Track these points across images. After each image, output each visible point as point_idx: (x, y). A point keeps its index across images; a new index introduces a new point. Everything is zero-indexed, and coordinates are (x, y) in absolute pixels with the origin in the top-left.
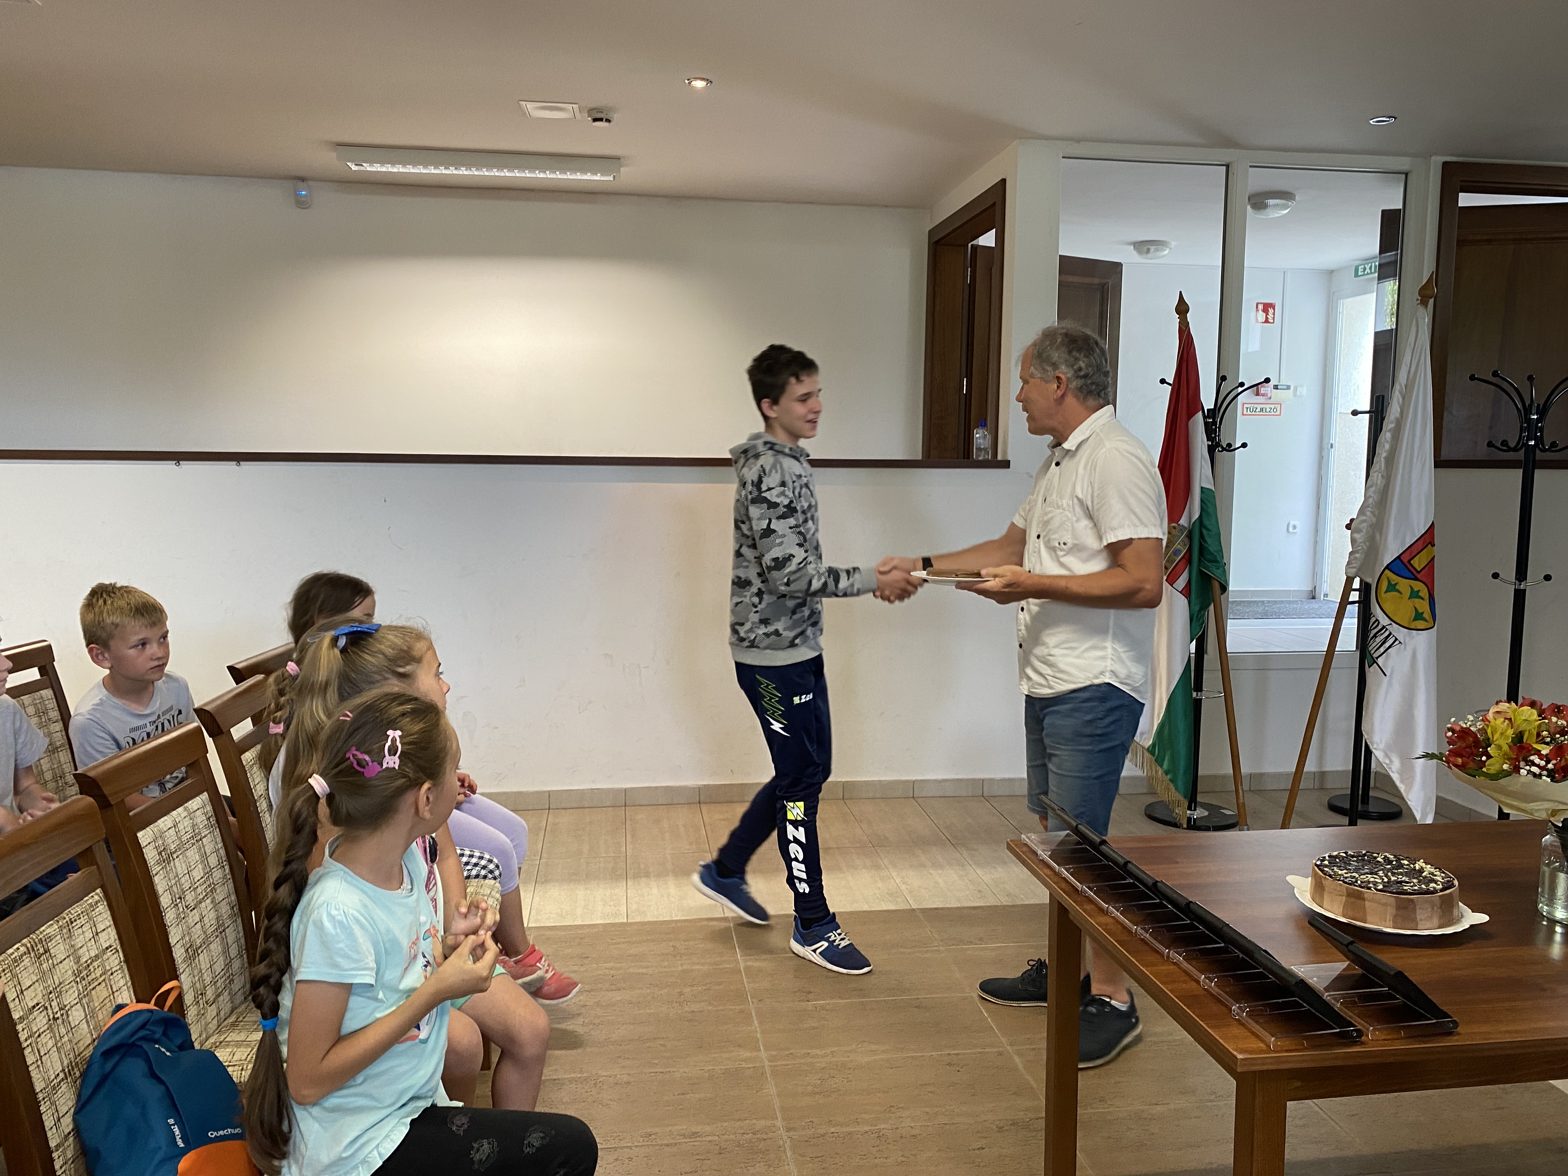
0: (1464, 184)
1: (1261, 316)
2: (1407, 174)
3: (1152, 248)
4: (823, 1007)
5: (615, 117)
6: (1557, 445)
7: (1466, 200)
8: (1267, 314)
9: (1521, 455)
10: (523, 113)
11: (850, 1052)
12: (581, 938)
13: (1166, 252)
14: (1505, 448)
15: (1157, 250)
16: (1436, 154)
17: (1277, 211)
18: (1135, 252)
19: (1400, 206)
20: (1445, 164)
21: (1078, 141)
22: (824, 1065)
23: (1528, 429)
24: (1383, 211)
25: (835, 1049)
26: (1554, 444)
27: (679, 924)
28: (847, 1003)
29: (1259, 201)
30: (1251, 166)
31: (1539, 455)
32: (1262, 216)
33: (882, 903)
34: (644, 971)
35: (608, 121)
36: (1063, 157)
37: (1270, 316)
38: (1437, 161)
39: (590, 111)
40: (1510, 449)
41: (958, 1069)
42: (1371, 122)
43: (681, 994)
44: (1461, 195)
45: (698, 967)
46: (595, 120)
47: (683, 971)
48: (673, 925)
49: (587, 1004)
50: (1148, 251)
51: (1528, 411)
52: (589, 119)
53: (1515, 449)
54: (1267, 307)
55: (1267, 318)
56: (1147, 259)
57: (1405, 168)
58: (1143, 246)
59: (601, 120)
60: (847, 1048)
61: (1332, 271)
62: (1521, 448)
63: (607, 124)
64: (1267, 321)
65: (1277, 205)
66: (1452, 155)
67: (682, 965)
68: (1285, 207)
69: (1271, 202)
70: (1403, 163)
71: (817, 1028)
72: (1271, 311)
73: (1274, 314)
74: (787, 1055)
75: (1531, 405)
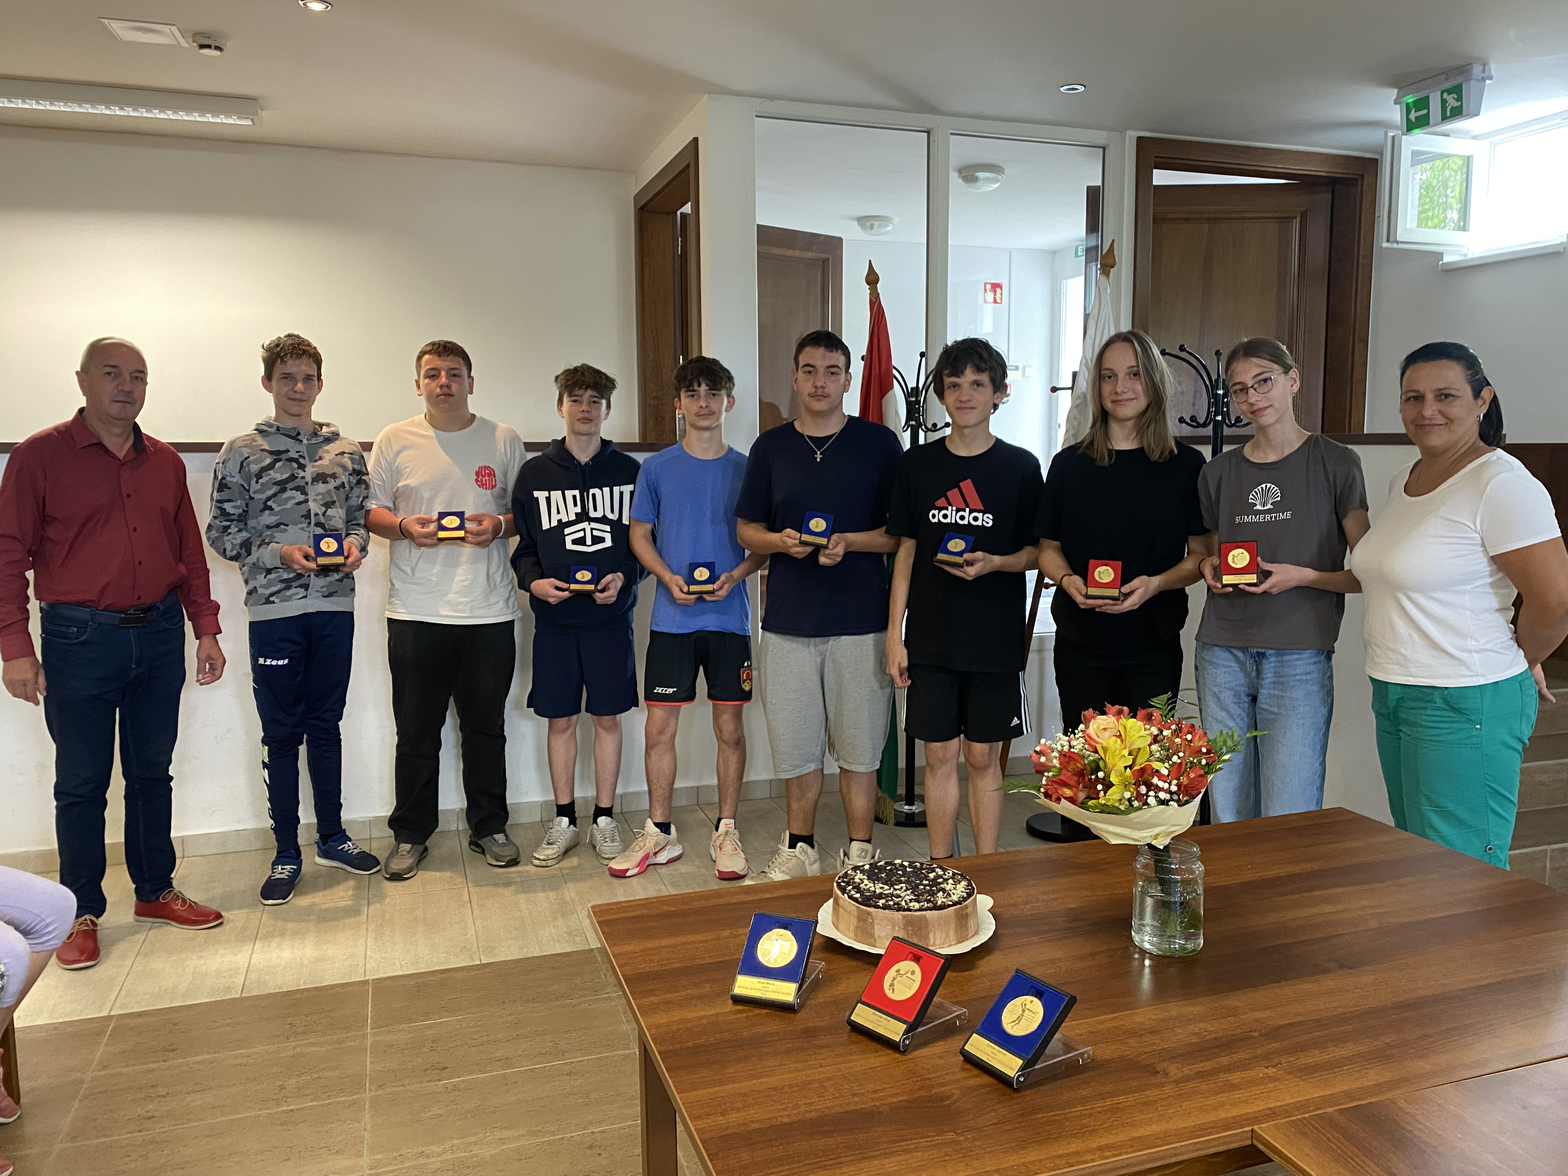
0: (1158, 160)
1: (990, 296)
2: (1104, 149)
3: (876, 224)
4: (455, 1087)
5: (229, 45)
6: (1241, 421)
7: (1161, 177)
8: (995, 294)
9: (1209, 431)
10: (111, 35)
11: (475, 1143)
12: (175, 1024)
13: (890, 228)
14: (1194, 424)
15: (880, 226)
16: (1130, 128)
17: (988, 185)
18: (859, 228)
19: (1100, 184)
20: (1141, 141)
21: (772, 98)
22: (439, 1165)
23: (1216, 404)
24: (1088, 188)
25: (456, 1142)
26: (1238, 420)
27: (306, 994)
28: (486, 1077)
29: (969, 174)
30: (952, 134)
31: (1227, 431)
32: (972, 189)
33: (557, 944)
34: (245, 1061)
35: (218, 48)
36: (757, 116)
37: (998, 296)
38: (1132, 135)
39: (196, 35)
40: (1199, 425)
41: (599, 1152)
42: (1062, 89)
43: (282, 1087)
44: (1156, 172)
45: (313, 1049)
46: (202, 46)
47: (293, 1057)
48: (298, 996)
49: (156, 1114)
50: (872, 227)
51: (1214, 386)
52: (195, 45)
53: (1204, 425)
54: (995, 287)
55: (995, 299)
56: (871, 235)
57: (1102, 142)
58: (865, 221)
59: (208, 46)
60: (472, 1139)
61: (1055, 252)
62: (1209, 424)
63: (217, 53)
64: (995, 301)
65: (987, 179)
66: (1149, 131)
67: (295, 1047)
68: (995, 181)
69: (981, 175)
70: (1101, 137)
71: (442, 1115)
72: (998, 290)
73: (1001, 294)
74: (395, 1158)
75: (1217, 381)
